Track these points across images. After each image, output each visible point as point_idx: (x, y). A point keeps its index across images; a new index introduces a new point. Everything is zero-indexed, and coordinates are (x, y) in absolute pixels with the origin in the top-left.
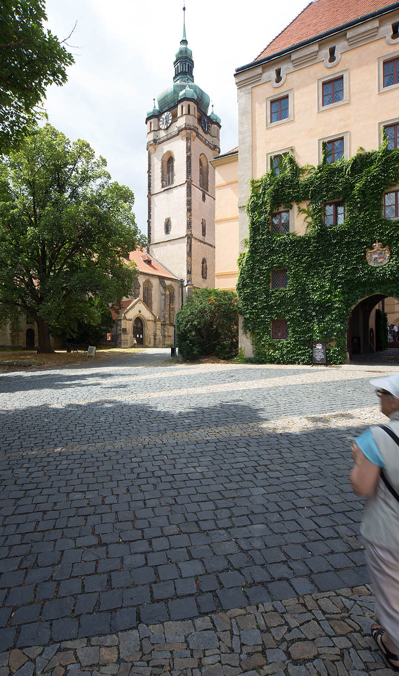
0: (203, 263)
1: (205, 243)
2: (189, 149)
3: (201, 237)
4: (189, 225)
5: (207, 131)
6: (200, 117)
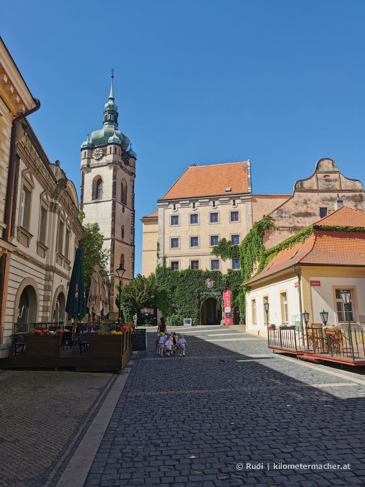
0: (121, 257)
1: (123, 243)
2: (114, 177)
3: (120, 239)
4: (113, 231)
5: (127, 163)
6: (123, 155)
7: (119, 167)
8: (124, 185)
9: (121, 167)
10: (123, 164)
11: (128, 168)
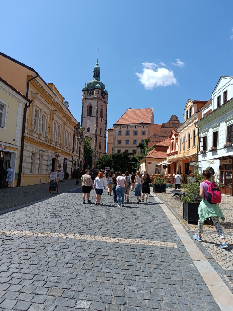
0: (100, 143)
1: (101, 136)
2: (97, 105)
3: (100, 134)
4: (96, 131)
5: (104, 97)
6: (102, 93)
7: (100, 100)
8: (102, 109)
9: (101, 100)
10: (102, 98)
11: (104, 100)
